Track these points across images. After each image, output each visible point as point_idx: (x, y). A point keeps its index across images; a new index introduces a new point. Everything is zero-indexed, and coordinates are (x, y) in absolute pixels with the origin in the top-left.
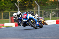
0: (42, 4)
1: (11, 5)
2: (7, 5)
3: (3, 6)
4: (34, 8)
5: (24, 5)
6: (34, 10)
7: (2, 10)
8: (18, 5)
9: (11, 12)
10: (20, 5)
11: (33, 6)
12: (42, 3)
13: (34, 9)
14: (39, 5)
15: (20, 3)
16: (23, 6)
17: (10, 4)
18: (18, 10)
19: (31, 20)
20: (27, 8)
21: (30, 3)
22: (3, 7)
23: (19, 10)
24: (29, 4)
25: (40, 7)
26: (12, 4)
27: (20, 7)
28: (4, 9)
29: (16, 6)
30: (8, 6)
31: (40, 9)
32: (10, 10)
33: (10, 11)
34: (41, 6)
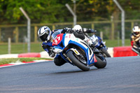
0: (130, 5)
1: (56, 8)
2: (48, 8)
3: (39, 10)
4: (111, 15)
5: (89, 9)
6: (112, 20)
7: (35, 21)
8: (72, 8)
9: (57, 24)
10: (77, 7)
11: (109, 12)
12: (130, 3)
13: (112, 17)
14: (124, 9)
15: (78, 4)
16: (86, 11)
17: (54, 6)
18: (72, 21)
19: (72, 49)
20: (94, 15)
21: (103, 3)
22: (38, 13)
23: (75, 19)
24: (99, 5)
25: (126, 13)
26: (59, 6)
27: (77, 14)
28: (41, 17)
29: (69, 11)
30: (49, 11)
31: (126, 19)
32: (55, 19)
33: (55, 22)
34: (128, 10)
